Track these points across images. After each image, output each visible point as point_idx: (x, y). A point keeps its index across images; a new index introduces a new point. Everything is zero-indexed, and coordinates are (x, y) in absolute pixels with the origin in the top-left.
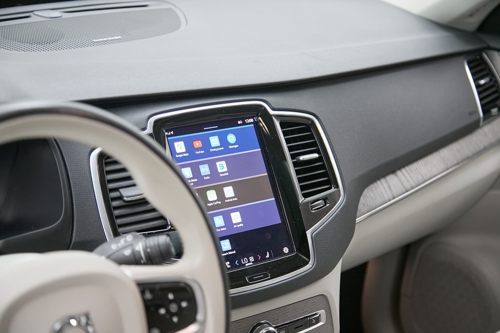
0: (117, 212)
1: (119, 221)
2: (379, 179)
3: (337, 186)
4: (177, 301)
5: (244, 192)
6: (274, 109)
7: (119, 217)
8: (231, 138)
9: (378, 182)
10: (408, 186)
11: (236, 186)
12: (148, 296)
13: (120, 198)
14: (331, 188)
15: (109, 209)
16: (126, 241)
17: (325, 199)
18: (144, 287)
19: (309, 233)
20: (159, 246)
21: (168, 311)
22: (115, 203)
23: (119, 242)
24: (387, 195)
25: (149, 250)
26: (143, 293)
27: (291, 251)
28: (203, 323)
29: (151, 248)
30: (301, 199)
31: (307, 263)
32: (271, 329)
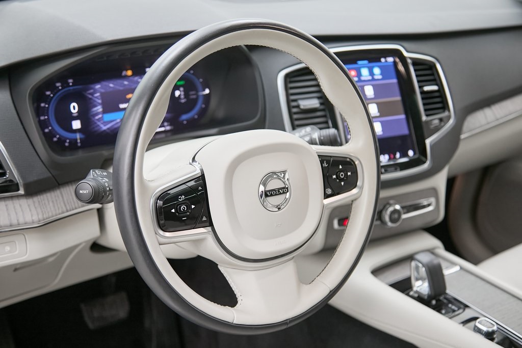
0: (295, 116)
1: (297, 123)
3: (449, 111)
4: (345, 171)
5: (384, 109)
6: (408, 51)
7: (297, 119)
8: (377, 71)
10: (498, 116)
11: (379, 105)
12: (325, 165)
13: (298, 106)
14: (444, 112)
15: (291, 114)
16: (306, 131)
17: (441, 120)
18: (323, 158)
19: (428, 142)
20: (329, 136)
21: (338, 177)
22: (295, 110)
23: (301, 131)
24: (483, 121)
25: (322, 138)
26: (322, 162)
27: (415, 154)
28: (362, 188)
29: (324, 137)
30: (424, 118)
31: (424, 162)
32: (398, 207)
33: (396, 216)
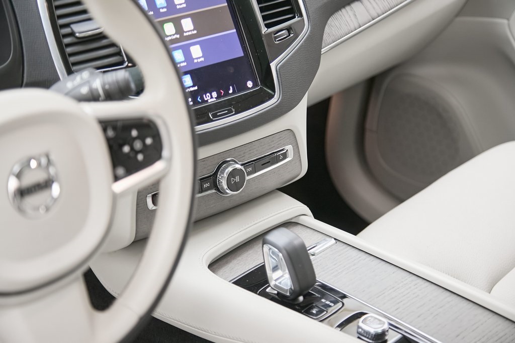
0: (69, 50)
1: (72, 59)
2: (344, 7)
3: (301, 15)
4: (142, 137)
5: (204, 23)
7: (71, 55)
9: (343, 10)
10: (374, 14)
11: (195, 18)
12: (111, 133)
13: (72, 34)
14: (294, 17)
15: (61, 47)
16: (82, 78)
17: (289, 29)
18: (105, 124)
19: (273, 65)
20: (118, 82)
21: (132, 149)
22: (67, 40)
23: (74, 79)
24: (353, 24)
25: (107, 87)
26: (105, 130)
27: (255, 85)
29: (109, 84)
30: (264, 30)
31: (271, 97)
32: (238, 166)
33: (237, 179)
